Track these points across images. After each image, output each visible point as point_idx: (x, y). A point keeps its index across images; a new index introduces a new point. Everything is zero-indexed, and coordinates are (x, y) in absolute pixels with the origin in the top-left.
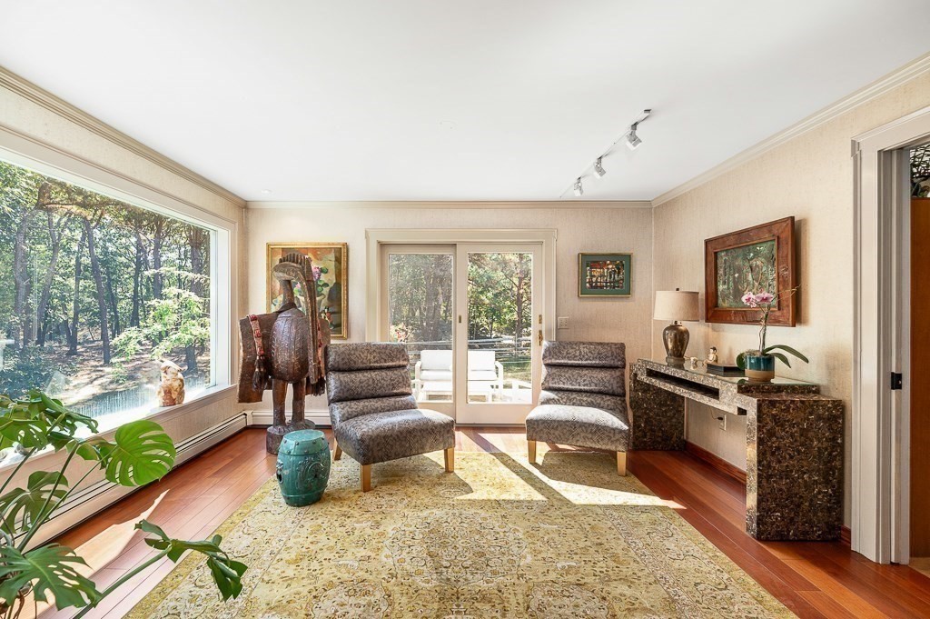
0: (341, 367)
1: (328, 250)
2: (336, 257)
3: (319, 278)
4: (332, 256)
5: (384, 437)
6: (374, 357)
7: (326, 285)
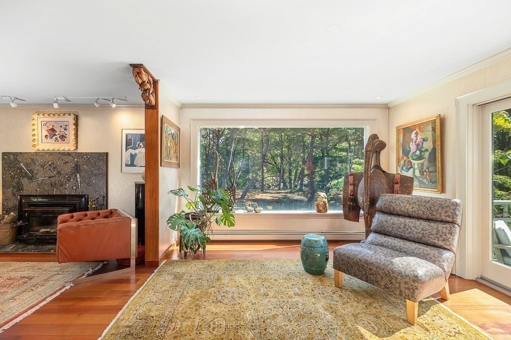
0: (383, 209)
1: (427, 123)
2: (432, 128)
3: (422, 146)
4: (430, 128)
5: (348, 258)
6: (413, 208)
7: (427, 150)
